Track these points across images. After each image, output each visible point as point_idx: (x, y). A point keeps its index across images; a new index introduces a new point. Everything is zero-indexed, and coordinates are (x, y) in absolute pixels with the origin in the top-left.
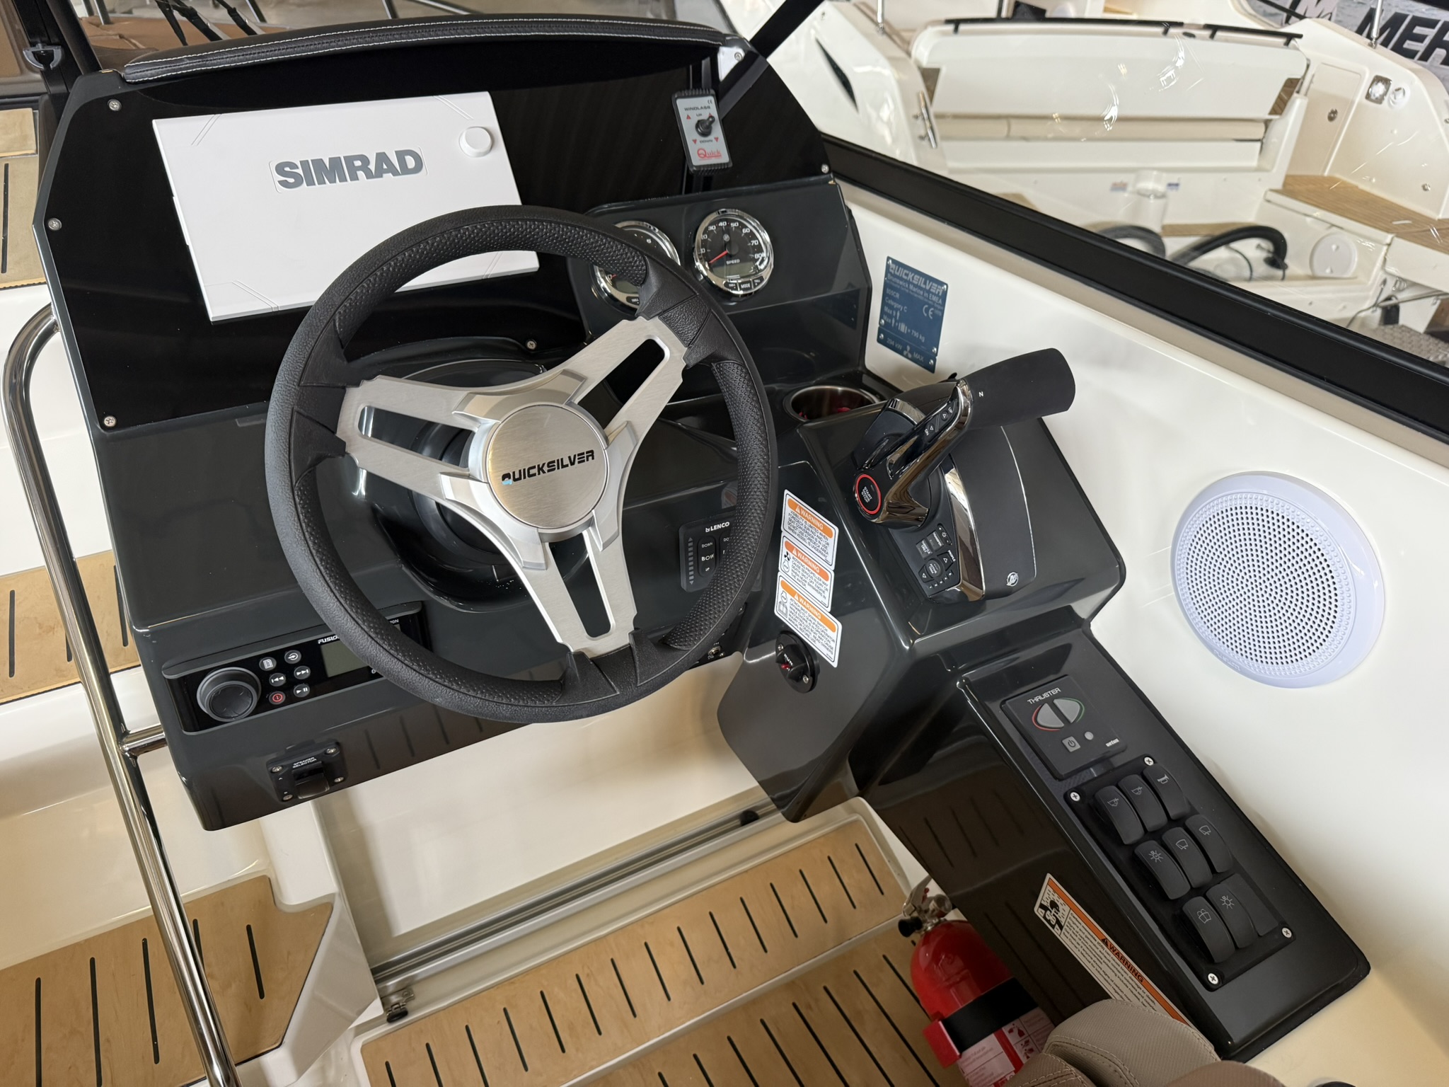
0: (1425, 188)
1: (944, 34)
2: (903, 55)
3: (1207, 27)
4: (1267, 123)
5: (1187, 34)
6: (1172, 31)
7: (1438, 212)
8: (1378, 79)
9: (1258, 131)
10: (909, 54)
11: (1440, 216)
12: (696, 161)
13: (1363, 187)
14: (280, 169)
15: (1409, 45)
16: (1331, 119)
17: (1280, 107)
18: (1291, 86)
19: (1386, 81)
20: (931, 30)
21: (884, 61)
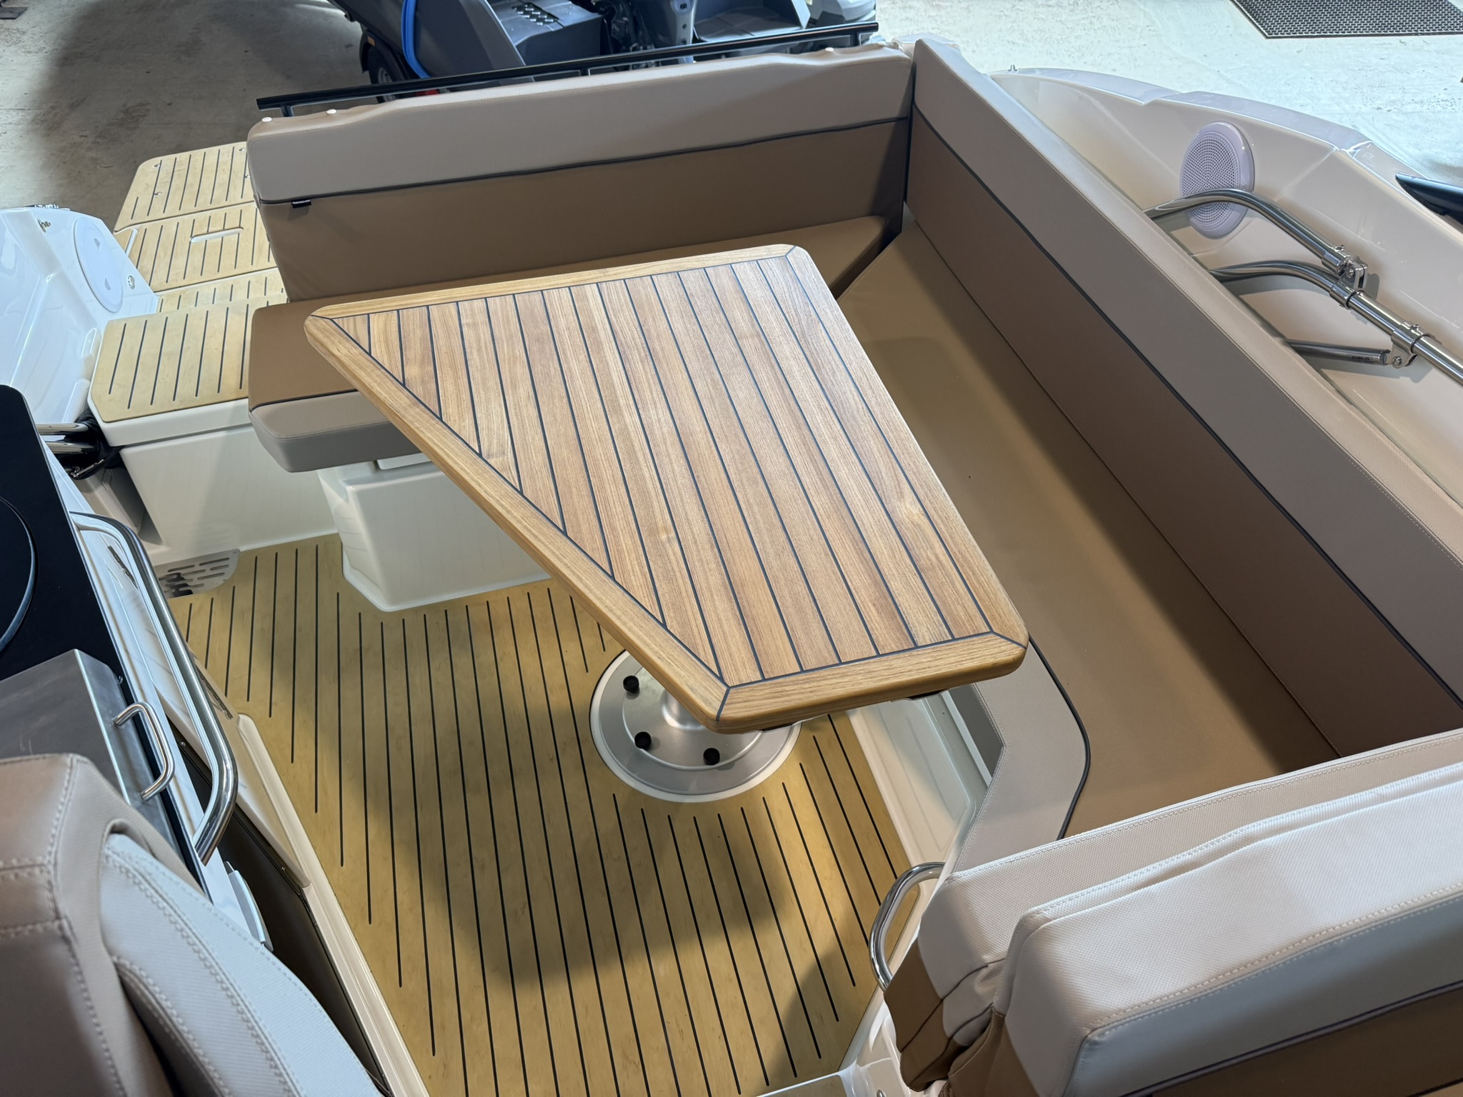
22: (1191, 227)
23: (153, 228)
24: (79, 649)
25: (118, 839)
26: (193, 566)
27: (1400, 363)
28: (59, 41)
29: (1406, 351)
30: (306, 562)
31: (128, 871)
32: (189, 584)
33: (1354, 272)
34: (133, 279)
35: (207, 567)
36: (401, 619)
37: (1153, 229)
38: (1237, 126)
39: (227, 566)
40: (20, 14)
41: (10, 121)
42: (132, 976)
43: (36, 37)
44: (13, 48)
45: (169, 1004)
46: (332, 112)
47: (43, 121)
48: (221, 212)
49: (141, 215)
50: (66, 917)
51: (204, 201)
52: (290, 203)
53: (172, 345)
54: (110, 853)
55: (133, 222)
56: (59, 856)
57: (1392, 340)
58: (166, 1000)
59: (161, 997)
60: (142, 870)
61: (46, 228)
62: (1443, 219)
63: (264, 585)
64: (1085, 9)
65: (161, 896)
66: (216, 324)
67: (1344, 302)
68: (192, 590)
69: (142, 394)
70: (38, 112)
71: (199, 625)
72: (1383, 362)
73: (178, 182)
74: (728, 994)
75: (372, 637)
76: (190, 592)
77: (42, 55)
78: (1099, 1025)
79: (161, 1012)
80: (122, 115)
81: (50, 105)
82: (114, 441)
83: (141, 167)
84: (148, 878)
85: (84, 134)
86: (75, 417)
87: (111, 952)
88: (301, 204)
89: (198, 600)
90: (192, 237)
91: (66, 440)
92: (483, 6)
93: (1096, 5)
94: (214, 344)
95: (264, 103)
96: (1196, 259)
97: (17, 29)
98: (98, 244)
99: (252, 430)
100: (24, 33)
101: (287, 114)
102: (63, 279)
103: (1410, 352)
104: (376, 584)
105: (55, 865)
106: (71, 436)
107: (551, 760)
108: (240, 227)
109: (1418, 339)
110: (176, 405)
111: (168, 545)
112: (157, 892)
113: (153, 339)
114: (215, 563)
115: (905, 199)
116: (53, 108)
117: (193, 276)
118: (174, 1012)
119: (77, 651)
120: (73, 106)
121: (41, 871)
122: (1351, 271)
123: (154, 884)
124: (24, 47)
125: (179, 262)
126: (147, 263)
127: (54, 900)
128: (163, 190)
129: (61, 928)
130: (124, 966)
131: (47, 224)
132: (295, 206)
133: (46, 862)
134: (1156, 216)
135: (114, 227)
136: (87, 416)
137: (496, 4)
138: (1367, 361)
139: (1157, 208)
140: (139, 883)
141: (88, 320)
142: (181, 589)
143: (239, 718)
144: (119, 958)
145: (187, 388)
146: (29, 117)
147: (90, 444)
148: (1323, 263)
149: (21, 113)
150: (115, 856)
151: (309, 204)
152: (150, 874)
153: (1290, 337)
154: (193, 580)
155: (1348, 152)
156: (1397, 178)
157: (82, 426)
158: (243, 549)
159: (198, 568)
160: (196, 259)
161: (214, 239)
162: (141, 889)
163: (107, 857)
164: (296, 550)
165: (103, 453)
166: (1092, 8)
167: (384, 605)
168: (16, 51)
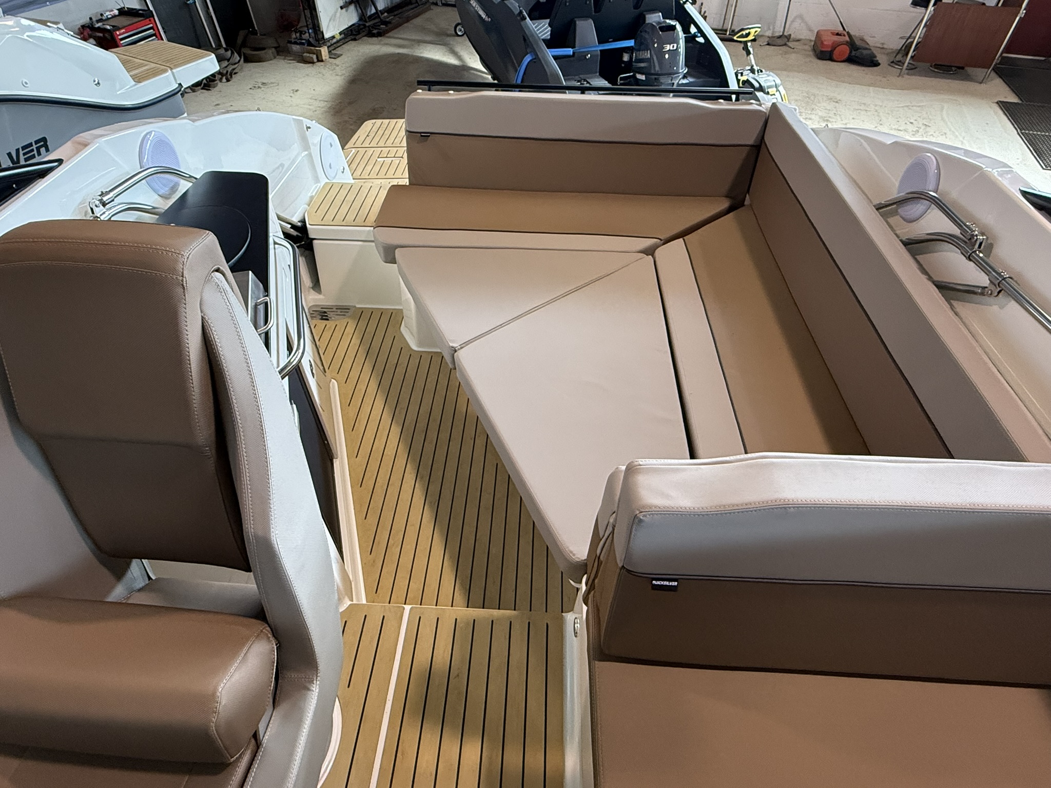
22: (898, 216)
23: (362, 151)
24: (253, 272)
25: (217, 274)
26: (332, 309)
27: (991, 294)
28: (352, 72)
29: (995, 286)
30: (385, 319)
31: (218, 285)
32: (329, 316)
33: (977, 239)
34: (344, 169)
35: (339, 310)
36: (421, 355)
37: (876, 215)
38: (936, 156)
39: (348, 312)
40: (339, 57)
41: (319, 106)
42: (207, 324)
43: (342, 69)
44: (331, 72)
45: (218, 340)
46: (451, 92)
47: (334, 108)
48: (395, 149)
49: (358, 144)
50: (185, 278)
51: (389, 143)
52: (419, 134)
53: (350, 198)
54: (214, 276)
55: (354, 146)
56: (190, 256)
57: (989, 279)
58: (217, 339)
59: (216, 337)
60: (224, 288)
61: (309, 130)
62: (1040, 213)
63: (362, 324)
64: (922, 135)
65: (228, 301)
66: (373, 193)
67: (967, 256)
68: (330, 319)
69: (329, 217)
70: (333, 103)
71: (327, 335)
72: (982, 294)
73: (380, 132)
74: (524, 572)
75: (404, 360)
76: (328, 320)
77: (343, 77)
78: (644, 510)
79: (214, 342)
80: (371, 111)
81: (339, 101)
82: (311, 236)
83: (366, 122)
84: (225, 292)
85: (351, 117)
86: (298, 220)
87: (201, 312)
88: (425, 136)
89: (331, 324)
90: (378, 157)
91: (291, 228)
92: (557, 75)
93: (930, 134)
94: (369, 201)
95: (420, 83)
96: (896, 235)
97: (335, 64)
98: (331, 146)
99: (373, 244)
100: (338, 66)
101: (429, 90)
102: (310, 155)
103: (997, 286)
104: (413, 336)
105: (188, 258)
106: (294, 227)
107: (471, 439)
108: (402, 157)
109: (1004, 279)
110: (344, 223)
111: (324, 295)
112: (227, 299)
113: (343, 193)
114: (343, 310)
115: (748, 191)
116: (340, 103)
117: (373, 175)
118: (219, 345)
119: (250, 272)
120: (350, 103)
121: (182, 257)
122: (975, 238)
123: (227, 295)
124: (335, 72)
125: (369, 168)
126: (354, 166)
127: (183, 269)
128: (372, 135)
129: (182, 281)
130: (205, 318)
131: (309, 128)
132: (422, 136)
133: (184, 255)
134: (879, 208)
135: (345, 146)
136: (303, 221)
137: (566, 78)
138: (974, 293)
139: (883, 202)
140: (221, 292)
141: (317, 180)
142: (324, 317)
143: (331, 381)
144: (204, 315)
145: (351, 217)
146: (329, 106)
147: (300, 233)
148: (961, 233)
149: (325, 103)
150: (215, 279)
151: (429, 136)
152: (227, 291)
153: (935, 279)
154: (330, 315)
155: (995, 173)
156: (1020, 189)
157: (299, 224)
158: (358, 306)
159: (334, 310)
160: (377, 168)
161: (389, 160)
162: (221, 295)
163: (212, 277)
164: (382, 312)
165: (305, 239)
166: (927, 135)
167: (415, 348)
168: (332, 74)
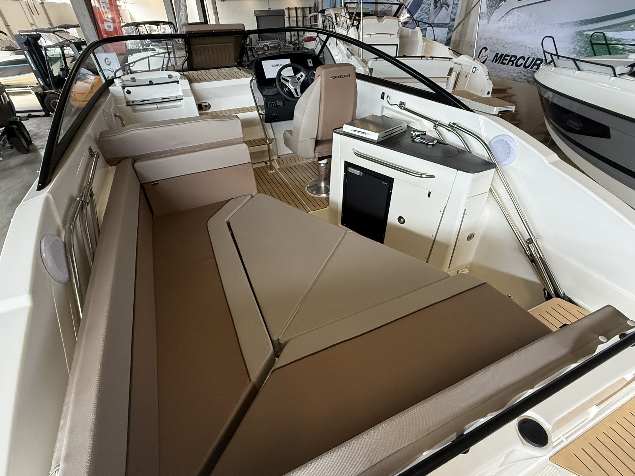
0: (482, 91)
1: (373, 61)
2: (366, 66)
3: (431, 57)
4: (448, 78)
5: (427, 59)
6: (423, 58)
7: (484, 95)
8: (474, 67)
9: (446, 80)
10: (367, 66)
11: (484, 97)
12: (309, 66)
13: (471, 92)
14: (272, 65)
15: (504, 61)
16: (466, 77)
17: (450, 74)
18: (451, 70)
19: (476, 68)
20: (371, 60)
21: (362, 67)
